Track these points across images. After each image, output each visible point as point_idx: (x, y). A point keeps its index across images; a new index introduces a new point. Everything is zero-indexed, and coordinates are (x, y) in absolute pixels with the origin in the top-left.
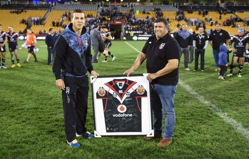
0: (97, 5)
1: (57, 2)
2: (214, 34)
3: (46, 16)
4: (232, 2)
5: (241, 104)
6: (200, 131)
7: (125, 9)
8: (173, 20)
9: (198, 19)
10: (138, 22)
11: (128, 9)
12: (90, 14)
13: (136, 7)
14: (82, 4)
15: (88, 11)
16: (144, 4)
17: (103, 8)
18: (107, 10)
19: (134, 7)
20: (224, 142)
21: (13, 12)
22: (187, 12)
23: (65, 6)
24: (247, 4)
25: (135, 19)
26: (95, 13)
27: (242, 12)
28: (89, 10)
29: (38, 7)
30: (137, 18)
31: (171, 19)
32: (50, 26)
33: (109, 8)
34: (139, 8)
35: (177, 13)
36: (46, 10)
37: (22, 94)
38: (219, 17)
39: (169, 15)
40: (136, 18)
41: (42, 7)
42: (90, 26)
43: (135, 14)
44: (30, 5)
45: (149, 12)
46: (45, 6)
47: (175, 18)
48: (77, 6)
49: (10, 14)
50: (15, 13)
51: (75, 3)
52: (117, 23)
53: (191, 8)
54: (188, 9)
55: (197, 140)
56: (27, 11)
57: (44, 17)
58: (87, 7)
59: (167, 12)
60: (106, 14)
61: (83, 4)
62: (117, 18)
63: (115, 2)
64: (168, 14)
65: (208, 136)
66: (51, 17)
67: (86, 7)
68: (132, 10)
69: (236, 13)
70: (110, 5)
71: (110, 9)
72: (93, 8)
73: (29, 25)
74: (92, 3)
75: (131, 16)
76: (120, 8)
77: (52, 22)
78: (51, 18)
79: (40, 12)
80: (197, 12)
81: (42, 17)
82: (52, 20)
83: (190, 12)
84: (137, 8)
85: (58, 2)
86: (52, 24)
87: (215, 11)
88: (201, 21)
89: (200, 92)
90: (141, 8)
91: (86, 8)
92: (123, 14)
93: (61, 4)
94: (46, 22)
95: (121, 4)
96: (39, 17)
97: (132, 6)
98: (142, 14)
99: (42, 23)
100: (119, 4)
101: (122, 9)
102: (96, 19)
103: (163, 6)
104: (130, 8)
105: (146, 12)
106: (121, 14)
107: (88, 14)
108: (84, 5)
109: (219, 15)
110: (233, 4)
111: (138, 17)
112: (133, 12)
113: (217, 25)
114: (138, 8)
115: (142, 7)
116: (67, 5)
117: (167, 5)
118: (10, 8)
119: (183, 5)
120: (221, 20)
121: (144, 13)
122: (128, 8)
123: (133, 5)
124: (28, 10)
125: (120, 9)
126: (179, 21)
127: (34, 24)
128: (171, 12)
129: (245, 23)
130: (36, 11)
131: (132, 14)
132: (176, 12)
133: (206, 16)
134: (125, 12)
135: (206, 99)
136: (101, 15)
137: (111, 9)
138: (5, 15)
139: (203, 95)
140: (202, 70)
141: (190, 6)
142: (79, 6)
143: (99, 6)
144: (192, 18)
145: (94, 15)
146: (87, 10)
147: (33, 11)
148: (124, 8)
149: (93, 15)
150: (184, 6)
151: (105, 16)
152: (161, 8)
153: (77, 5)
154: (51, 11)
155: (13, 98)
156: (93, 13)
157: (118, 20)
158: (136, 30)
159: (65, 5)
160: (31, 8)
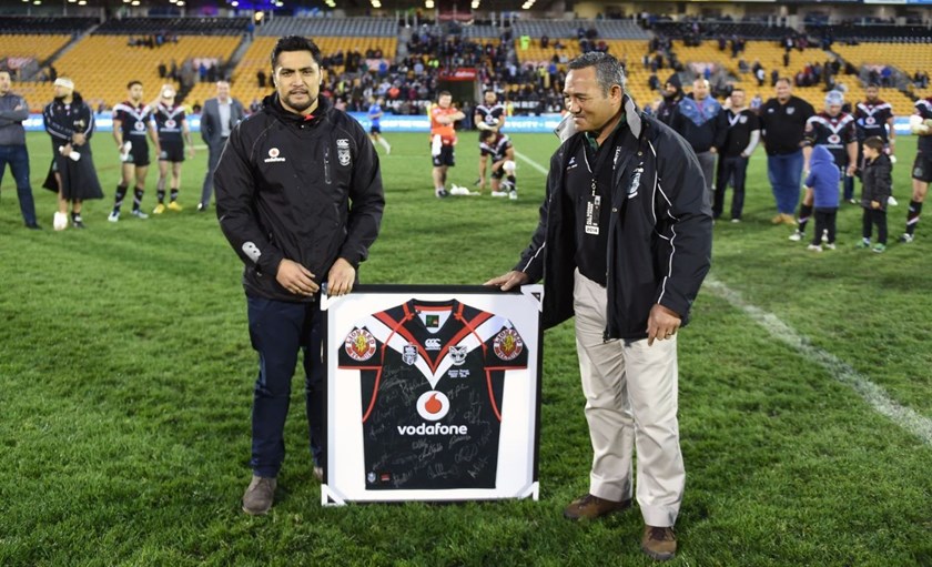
0: (398, 18)
1: (271, 13)
2: (771, 110)
3: (239, 53)
4: (822, 13)
5: (852, 314)
6: (736, 383)
7: (486, 31)
8: (638, 68)
9: (716, 65)
10: (526, 74)
11: (495, 33)
12: (374, 48)
13: (520, 26)
14: (349, 19)
15: (368, 41)
16: (544, 18)
17: (415, 29)
18: (428, 35)
19: (513, 27)
20: (803, 409)
21: (139, 43)
22: (682, 42)
23: (296, 24)
24: (868, 20)
25: (516, 64)
26: (391, 43)
27: (854, 44)
28: (373, 35)
29: (213, 27)
30: (524, 60)
31: (633, 64)
32: (252, 84)
33: (434, 29)
34: (530, 29)
35: (650, 45)
36: (237, 35)
37: (208, 283)
38: (781, 61)
39: (625, 49)
40: (520, 61)
41: (226, 27)
42: (375, 85)
43: (517, 47)
44: (188, 19)
45: (562, 42)
46: (236, 24)
47: (643, 60)
48: (336, 22)
49: (129, 48)
50: (142, 47)
51: (329, 14)
52: (460, 75)
53: (692, 31)
54: (682, 32)
55: (728, 406)
56: (178, 38)
57: (231, 58)
58: (365, 25)
59: (620, 42)
60: (425, 49)
61: (353, 15)
62: (461, 61)
63: (455, 11)
64: (622, 47)
65: (758, 395)
66: (253, 59)
67: (362, 27)
68: (508, 36)
69: (836, 47)
70: (437, 21)
71: (436, 31)
72: (383, 28)
73: (187, 83)
74: (380, 13)
75: (506, 56)
76: (470, 29)
77: (257, 72)
78: (254, 61)
79: (219, 42)
80: (714, 43)
81: (226, 58)
82: (256, 67)
83: (692, 42)
84: (524, 29)
85: (275, 11)
86: (256, 79)
87: (770, 40)
88: (726, 69)
89: (731, 280)
90: (536, 29)
91: (361, 30)
92: (480, 49)
93: (283, 18)
94: (240, 73)
95: (472, 15)
96: (215, 57)
97: (507, 24)
98: (538, 49)
99: (227, 77)
100: (465, 17)
101: (477, 32)
102: (393, 64)
103: (605, 24)
104: (502, 28)
105: (552, 41)
106: (473, 47)
107: (370, 46)
108: (356, 18)
109: (782, 52)
110: (826, 19)
111: (527, 56)
112: (510, 41)
113: (779, 84)
114: (527, 30)
115: (538, 27)
116: (304, 20)
117: (618, 21)
118: (129, 29)
119: (667, 21)
120: (789, 68)
121: (544, 44)
122: (494, 29)
123: (511, 20)
124: (182, 34)
125: (471, 32)
126: (654, 70)
127: (202, 80)
128: (633, 43)
129: (864, 79)
130: (206, 38)
131: (508, 48)
132: (646, 42)
133: (742, 57)
134: (485, 42)
135: (748, 299)
136: (410, 49)
137: (440, 33)
138: (111, 52)
139: (738, 289)
140: (735, 221)
141: (692, 24)
142: (342, 22)
143: (402, 23)
144: (699, 62)
145: (389, 51)
146: (366, 36)
147: (199, 38)
148: (482, 28)
149: (385, 52)
150: (674, 24)
151: (424, 53)
152: (599, 30)
153: (333, 20)
154: (252, 40)
155: (182, 292)
156: (384, 43)
157: (466, 67)
158: (520, 99)
159: (298, 20)
160: (192, 29)
